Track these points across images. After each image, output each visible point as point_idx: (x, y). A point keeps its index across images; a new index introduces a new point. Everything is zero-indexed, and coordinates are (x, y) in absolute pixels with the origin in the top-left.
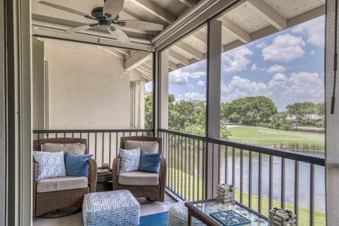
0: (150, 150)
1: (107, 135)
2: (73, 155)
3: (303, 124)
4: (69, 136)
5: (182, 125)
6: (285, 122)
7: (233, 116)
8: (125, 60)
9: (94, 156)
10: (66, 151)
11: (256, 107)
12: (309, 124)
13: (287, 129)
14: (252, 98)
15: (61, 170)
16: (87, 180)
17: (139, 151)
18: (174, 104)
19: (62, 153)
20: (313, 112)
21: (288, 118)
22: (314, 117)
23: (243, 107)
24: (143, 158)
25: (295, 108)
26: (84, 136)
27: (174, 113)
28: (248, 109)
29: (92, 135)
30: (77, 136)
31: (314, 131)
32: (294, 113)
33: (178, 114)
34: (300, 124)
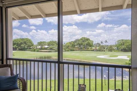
6: (37, 49)
11: (25, 43)
12: (45, 49)
13: (38, 51)
14: (23, 39)
20: (46, 45)
21: (38, 47)
23: (19, 42)
25: (40, 43)
28: (21, 44)
31: (47, 52)
32: (39, 45)
34: (42, 49)
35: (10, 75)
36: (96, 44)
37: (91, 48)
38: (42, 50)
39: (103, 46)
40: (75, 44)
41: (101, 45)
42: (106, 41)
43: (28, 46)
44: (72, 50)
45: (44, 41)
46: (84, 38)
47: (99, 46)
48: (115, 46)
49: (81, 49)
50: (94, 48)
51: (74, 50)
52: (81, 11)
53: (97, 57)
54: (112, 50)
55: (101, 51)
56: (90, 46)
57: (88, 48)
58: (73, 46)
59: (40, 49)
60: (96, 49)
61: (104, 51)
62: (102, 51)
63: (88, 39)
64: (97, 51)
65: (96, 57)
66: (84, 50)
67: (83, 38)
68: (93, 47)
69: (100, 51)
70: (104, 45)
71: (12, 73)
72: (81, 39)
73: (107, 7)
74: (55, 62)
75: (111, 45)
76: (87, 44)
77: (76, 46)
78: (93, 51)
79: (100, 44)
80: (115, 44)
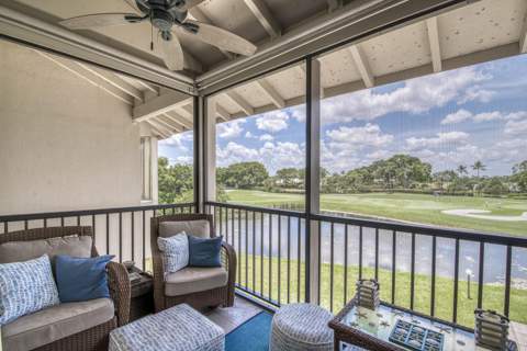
0: (200, 233)
1: (127, 216)
2: (70, 260)
3: (290, 187)
4: (54, 223)
5: (178, 191)
6: (275, 185)
7: (230, 180)
8: (133, 107)
9: (118, 256)
10: (53, 254)
11: (251, 172)
12: (293, 187)
13: (277, 192)
14: (247, 163)
15: (49, 294)
16: (112, 305)
17: (185, 237)
18: (168, 167)
19: (45, 260)
20: (296, 177)
21: (278, 182)
22: (297, 180)
23: (240, 172)
24: (194, 247)
25: (283, 173)
26: (86, 221)
27: (168, 177)
28: (244, 174)
29: (101, 219)
30: (71, 222)
31: (297, 193)
32: (281, 177)
33: (174, 179)
34: (287, 187)
35: (208, 237)
36: (440, 174)
37: (423, 186)
38: (287, 190)
39: (466, 179)
40: (374, 173)
41: (460, 175)
42: (478, 165)
43: (257, 180)
44: (362, 191)
45: (292, 167)
46: (402, 156)
47: (451, 181)
48: (513, 181)
49: (390, 190)
50: (433, 186)
51: (369, 192)
52: (375, 78)
53: (445, 212)
54: (498, 193)
55: (457, 195)
56: (421, 180)
57: (414, 186)
58: (368, 178)
59: (282, 186)
60: (442, 189)
61: (471, 195)
62: (463, 195)
63: (412, 161)
64: (445, 194)
65: (439, 211)
66: (400, 191)
67: (396, 156)
68: (431, 181)
69: (453, 195)
70: (470, 176)
71: (212, 233)
72: (391, 160)
73: (460, 57)
74: (299, 216)
75: (495, 178)
76: (410, 175)
77: (375, 180)
78: (432, 193)
79: (456, 172)
80: (511, 174)
